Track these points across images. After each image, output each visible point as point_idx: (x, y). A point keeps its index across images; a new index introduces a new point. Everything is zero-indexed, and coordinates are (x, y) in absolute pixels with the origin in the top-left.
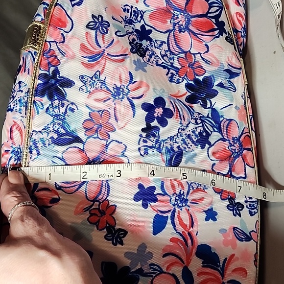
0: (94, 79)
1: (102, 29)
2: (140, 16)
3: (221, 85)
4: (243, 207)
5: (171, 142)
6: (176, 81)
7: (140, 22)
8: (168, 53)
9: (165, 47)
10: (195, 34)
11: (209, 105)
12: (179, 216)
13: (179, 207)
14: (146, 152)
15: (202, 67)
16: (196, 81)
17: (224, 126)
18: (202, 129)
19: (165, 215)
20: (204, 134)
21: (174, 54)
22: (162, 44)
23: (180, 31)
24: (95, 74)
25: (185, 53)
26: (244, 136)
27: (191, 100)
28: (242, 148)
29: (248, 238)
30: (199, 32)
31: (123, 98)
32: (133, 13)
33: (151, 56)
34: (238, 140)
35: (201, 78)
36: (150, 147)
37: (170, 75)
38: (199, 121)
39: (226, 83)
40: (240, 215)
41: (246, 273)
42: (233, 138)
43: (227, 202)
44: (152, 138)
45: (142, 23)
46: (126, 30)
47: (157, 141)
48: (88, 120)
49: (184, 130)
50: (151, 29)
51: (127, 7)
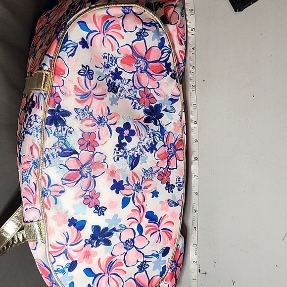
0: (84, 111)
1: (89, 76)
2: (114, 61)
4: (174, 186)
5: (133, 152)
6: (137, 108)
7: (114, 65)
8: (133, 88)
9: (131, 83)
10: (151, 75)
11: (158, 123)
12: (137, 197)
13: (137, 191)
14: (118, 159)
15: (154, 98)
16: (151, 107)
18: (153, 140)
19: (129, 197)
20: (154, 144)
21: (136, 88)
22: (129, 82)
23: (141, 72)
24: (85, 108)
25: (144, 88)
28: (176, 150)
29: (176, 205)
30: (154, 74)
31: (104, 125)
33: (121, 91)
34: (174, 145)
35: (153, 105)
36: (120, 156)
37: (134, 104)
38: (152, 135)
39: (169, 109)
40: (172, 192)
41: (173, 224)
42: (170, 144)
43: (165, 185)
44: (122, 151)
45: (116, 66)
47: (125, 152)
48: (81, 139)
49: (141, 143)
51: (106, 55)
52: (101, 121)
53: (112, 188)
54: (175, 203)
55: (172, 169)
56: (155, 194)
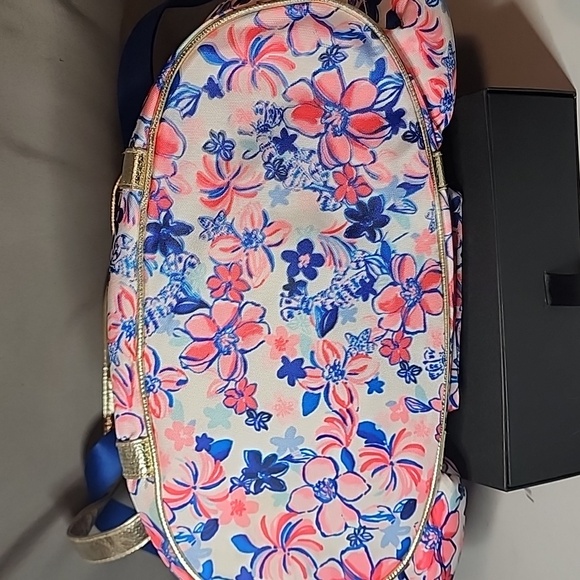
3: (393, 208)
4: (420, 370)
5: (323, 299)
9: (315, 158)
10: (356, 138)
12: (334, 392)
13: (334, 381)
14: (290, 316)
15: (366, 185)
17: (395, 264)
18: (365, 274)
20: (368, 280)
22: (310, 155)
23: (335, 135)
24: (219, 215)
25: (344, 165)
26: (424, 273)
27: (352, 233)
28: (421, 291)
29: (427, 408)
32: (269, 115)
34: (415, 281)
35: (366, 200)
36: (296, 309)
37: (322, 200)
38: (362, 264)
39: (400, 205)
40: (415, 381)
41: (424, 450)
42: (408, 281)
43: (398, 367)
46: (260, 143)
47: (304, 300)
48: (213, 277)
49: (339, 280)
50: (295, 132)
52: (249, 239)
53: (280, 375)
54: (424, 405)
55: (413, 333)
56: (375, 386)
